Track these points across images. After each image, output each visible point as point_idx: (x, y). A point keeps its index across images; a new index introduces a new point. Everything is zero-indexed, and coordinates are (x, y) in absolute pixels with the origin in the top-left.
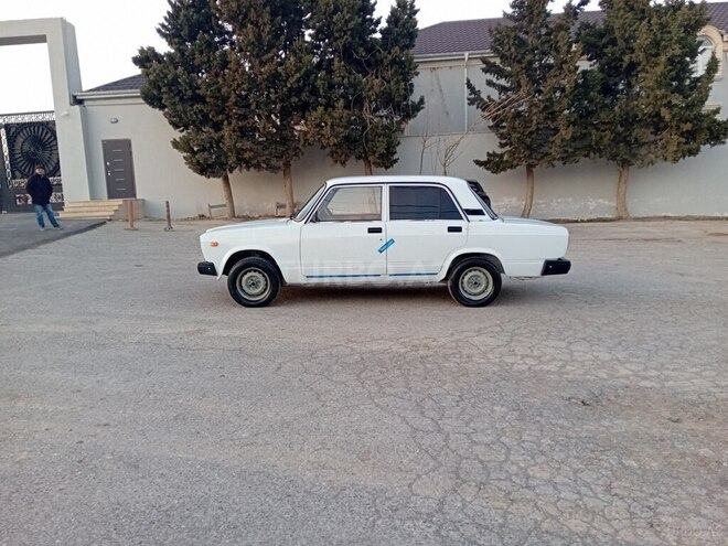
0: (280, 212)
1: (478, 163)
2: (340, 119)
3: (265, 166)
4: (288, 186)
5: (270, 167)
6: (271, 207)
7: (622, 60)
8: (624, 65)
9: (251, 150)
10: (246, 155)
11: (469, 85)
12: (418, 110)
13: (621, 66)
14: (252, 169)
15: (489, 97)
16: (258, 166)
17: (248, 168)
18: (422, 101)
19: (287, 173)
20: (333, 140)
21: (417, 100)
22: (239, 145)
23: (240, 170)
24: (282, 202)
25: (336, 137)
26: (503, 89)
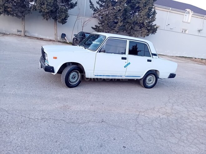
0: (18, 33)
1: (93, 28)
2: (50, 3)
3: (15, 15)
4: (23, 24)
5: (17, 16)
6: (14, 31)
7: (135, 5)
8: (136, 7)
9: (11, 8)
10: (9, 10)
11: (90, 2)
12: (75, 6)
13: (135, 7)
14: (9, 15)
15: (97, 7)
16: (13, 15)
17: (8, 14)
18: (76, 3)
19: (23, 19)
20: (46, 11)
21: (74, 3)
22: (6, 5)
23: (4, 15)
24: (20, 29)
25: (48, 9)
26: (101, 6)
